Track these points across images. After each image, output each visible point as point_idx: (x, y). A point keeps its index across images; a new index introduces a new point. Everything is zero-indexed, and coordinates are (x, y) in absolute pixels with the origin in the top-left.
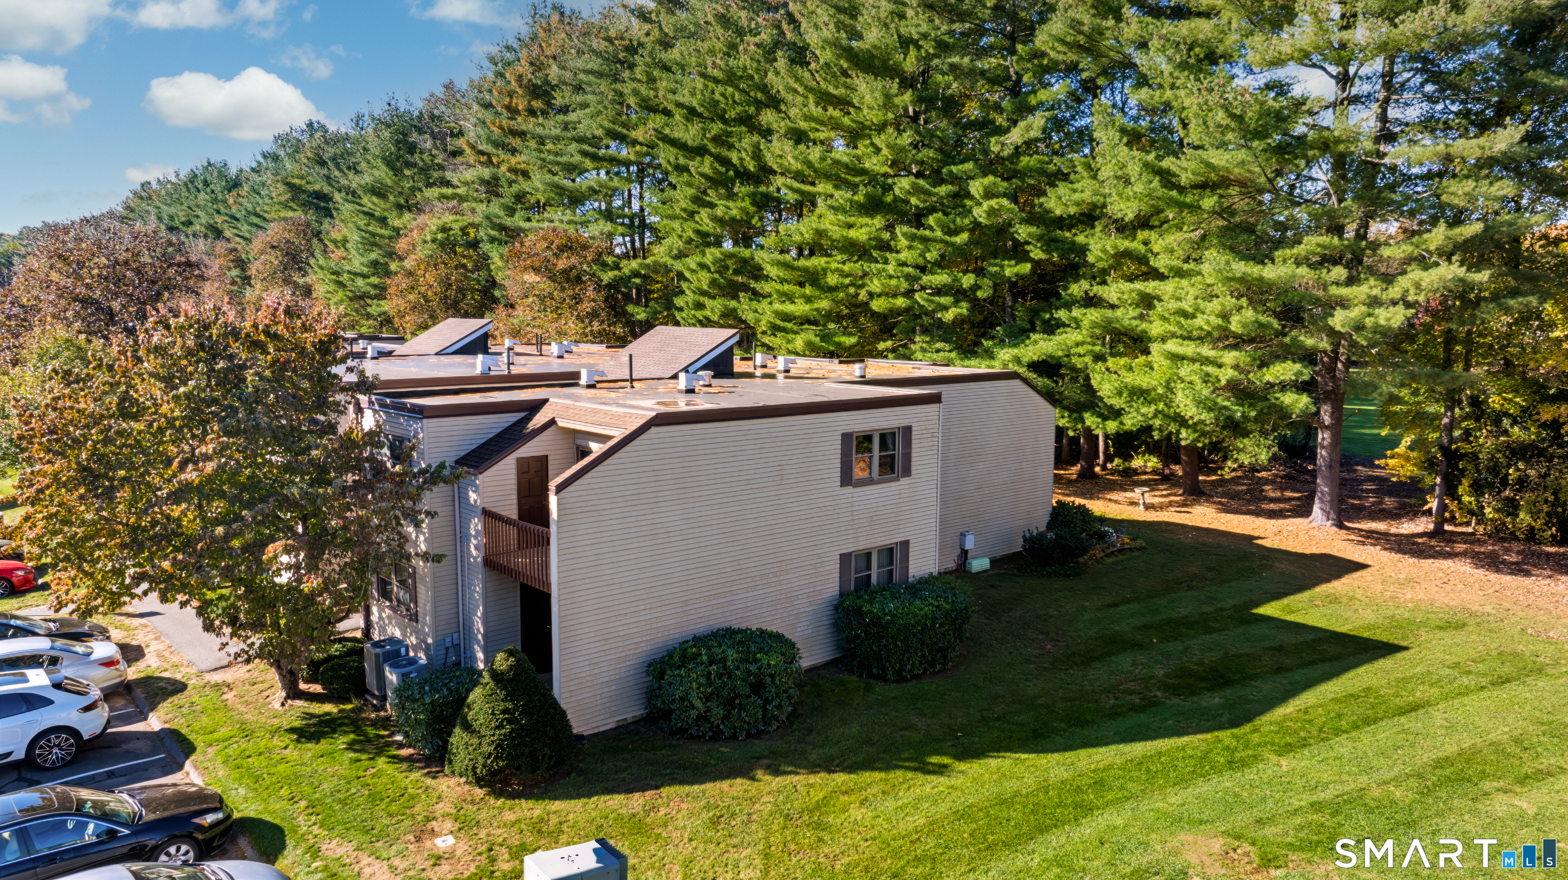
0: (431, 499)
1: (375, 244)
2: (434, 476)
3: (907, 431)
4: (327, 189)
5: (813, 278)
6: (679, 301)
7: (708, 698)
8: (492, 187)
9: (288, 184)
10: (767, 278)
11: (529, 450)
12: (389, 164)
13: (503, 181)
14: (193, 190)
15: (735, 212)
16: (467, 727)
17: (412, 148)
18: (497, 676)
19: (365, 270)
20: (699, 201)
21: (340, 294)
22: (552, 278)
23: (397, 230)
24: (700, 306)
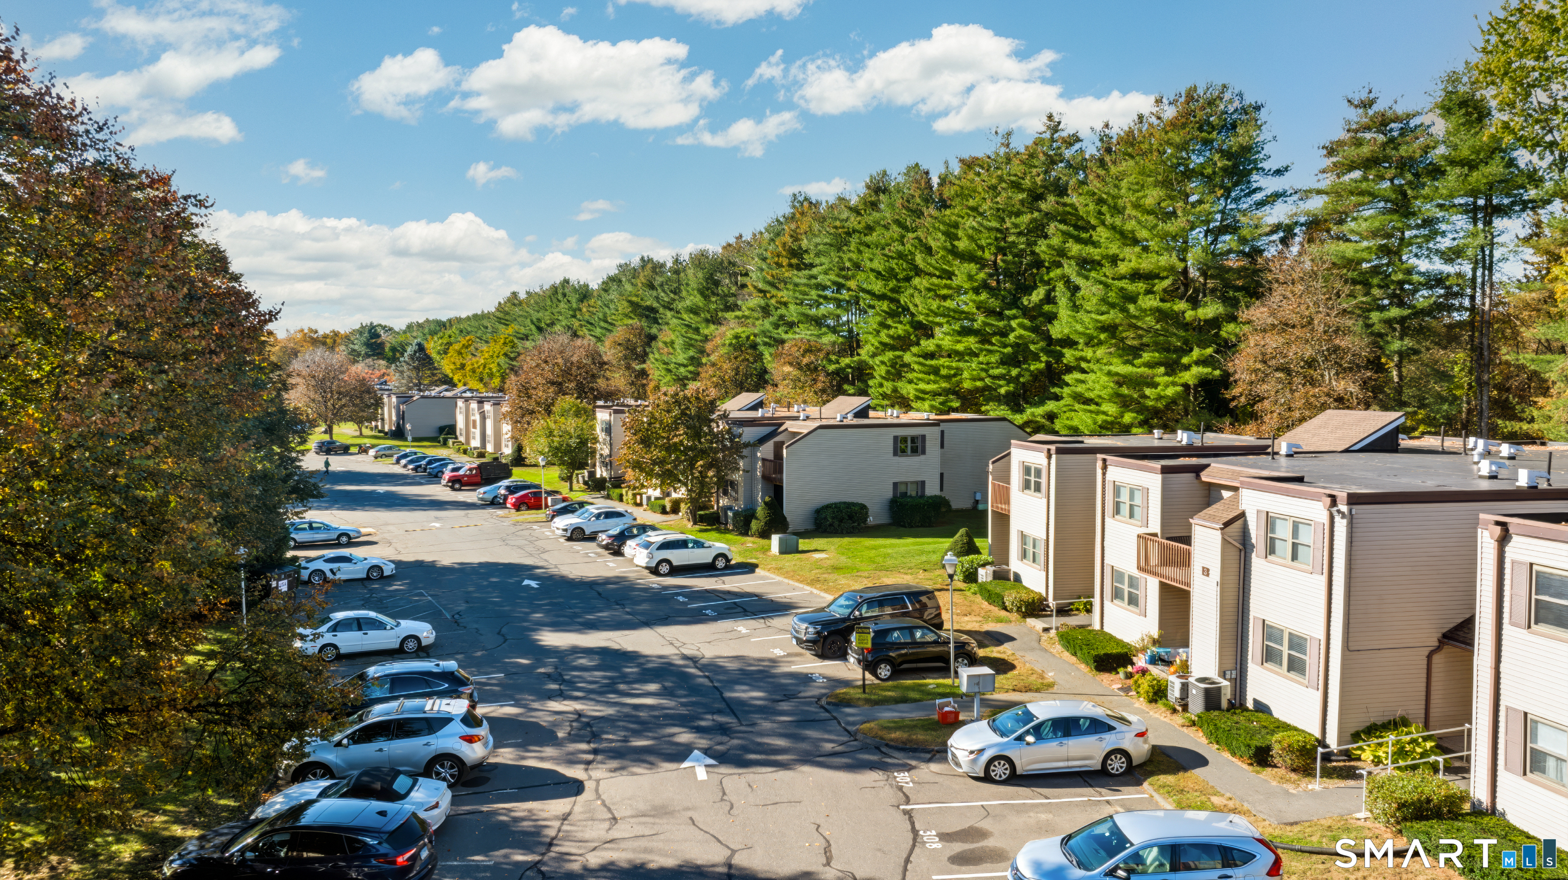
0: (745, 452)
1: (692, 345)
2: (747, 445)
3: (924, 437)
4: (655, 305)
5: (935, 371)
6: (871, 383)
7: (833, 518)
8: (766, 311)
9: (629, 301)
10: (914, 370)
11: (778, 439)
12: (702, 293)
13: (772, 308)
14: (555, 301)
15: (900, 332)
16: (757, 519)
17: (717, 283)
18: (766, 503)
19: (685, 362)
20: (883, 325)
21: (668, 378)
22: (800, 369)
23: (706, 336)
24: (881, 385)
